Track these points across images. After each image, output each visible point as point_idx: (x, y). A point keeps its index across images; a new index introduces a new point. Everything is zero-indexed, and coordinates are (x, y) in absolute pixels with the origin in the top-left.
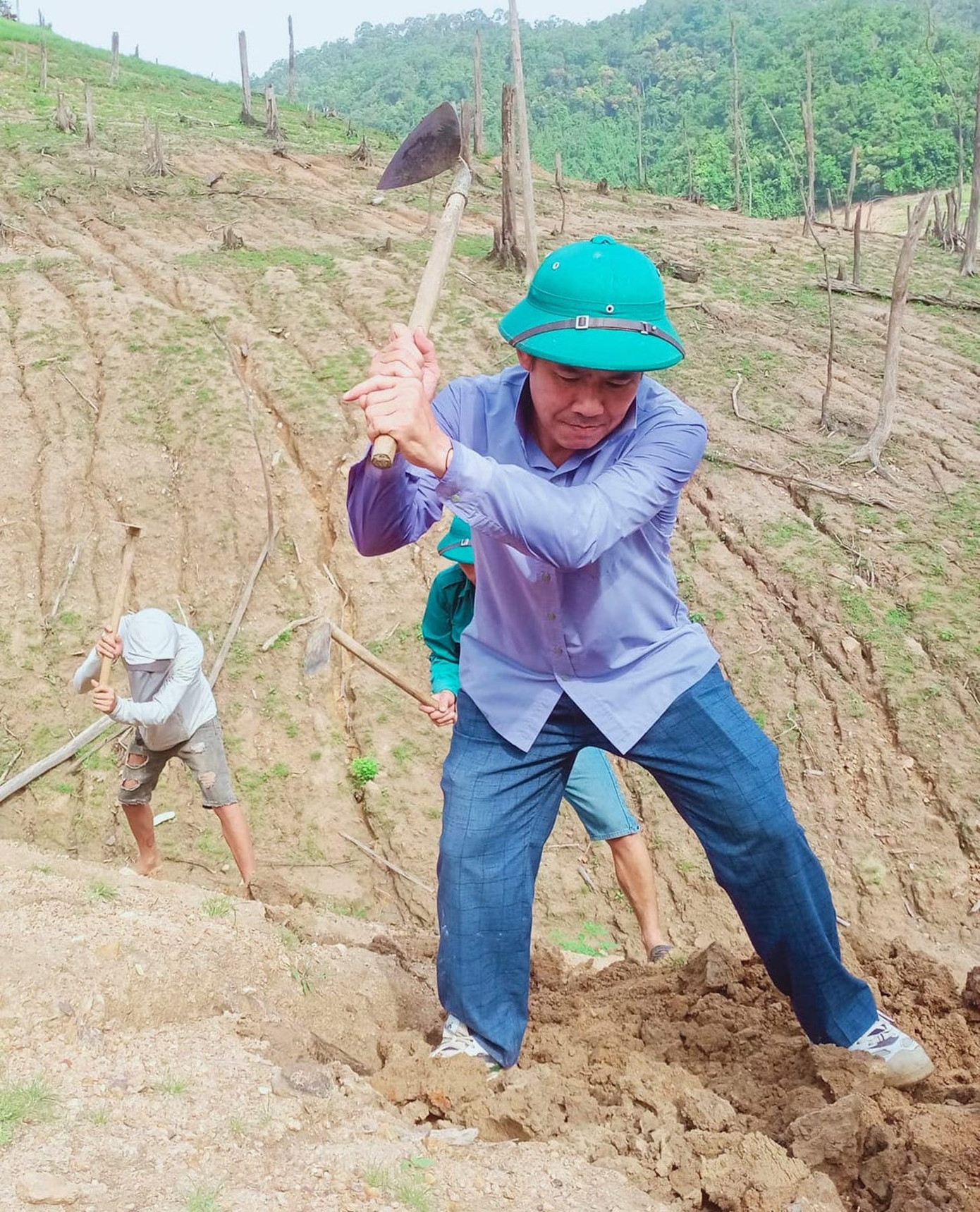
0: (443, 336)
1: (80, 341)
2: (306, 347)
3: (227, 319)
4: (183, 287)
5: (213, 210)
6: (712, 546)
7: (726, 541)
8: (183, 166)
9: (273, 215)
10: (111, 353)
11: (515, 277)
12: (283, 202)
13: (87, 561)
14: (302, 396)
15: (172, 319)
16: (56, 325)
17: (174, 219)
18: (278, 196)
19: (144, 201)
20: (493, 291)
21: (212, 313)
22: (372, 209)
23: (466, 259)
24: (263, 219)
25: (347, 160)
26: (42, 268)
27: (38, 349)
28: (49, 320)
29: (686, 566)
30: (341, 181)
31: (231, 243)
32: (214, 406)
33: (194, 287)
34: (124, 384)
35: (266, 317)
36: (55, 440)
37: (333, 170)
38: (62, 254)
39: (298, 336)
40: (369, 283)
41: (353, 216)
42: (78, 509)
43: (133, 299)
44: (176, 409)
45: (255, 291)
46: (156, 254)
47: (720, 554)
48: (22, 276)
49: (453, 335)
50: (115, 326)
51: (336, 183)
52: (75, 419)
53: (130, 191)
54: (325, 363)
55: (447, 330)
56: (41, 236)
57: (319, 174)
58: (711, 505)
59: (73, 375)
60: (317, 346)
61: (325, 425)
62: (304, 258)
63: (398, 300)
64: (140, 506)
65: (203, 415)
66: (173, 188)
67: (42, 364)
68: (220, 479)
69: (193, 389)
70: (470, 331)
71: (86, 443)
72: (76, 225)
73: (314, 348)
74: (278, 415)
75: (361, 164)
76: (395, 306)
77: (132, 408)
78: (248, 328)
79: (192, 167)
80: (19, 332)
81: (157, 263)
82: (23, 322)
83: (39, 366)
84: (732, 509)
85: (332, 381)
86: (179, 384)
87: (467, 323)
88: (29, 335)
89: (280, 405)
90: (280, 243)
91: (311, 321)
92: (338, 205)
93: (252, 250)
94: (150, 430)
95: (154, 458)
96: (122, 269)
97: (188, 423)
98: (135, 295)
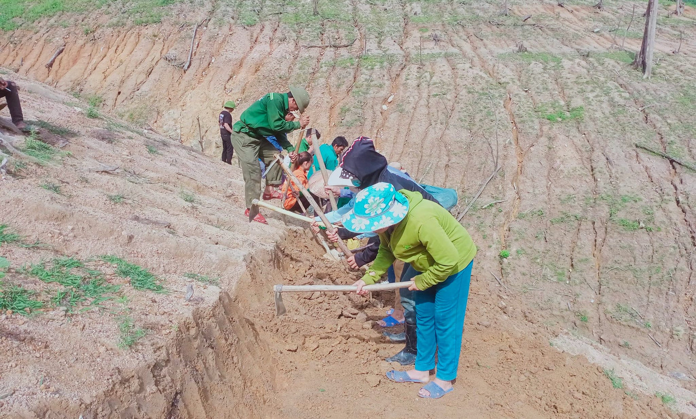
0: (594, 99)
1: (451, 87)
2: (535, 98)
3: (508, 83)
4: (496, 68)
5: (521, 33)
6: (670, 203)
7: (678, 202)
8: (516, 11)
9: (546, 36)
10: (461, 93)
11: (640, 74)
12: (552, 30)
13: (434, 168)
14: (524, 118)
15: (487, 82)
16: (445, 81)
17: (504, 36)
18: (552, 27)
19: (495, 28)
20: (625, 80)
21: (503, 80)
22: (593, 35)
23: (622, 63)
24: (541, 38)
25: (592, 8)
26: (447, 56)
27: (436, 89)
28: (443, 78)
29: (655, 208)
30: (584, 20)
31: (522, 49)
32: (492, 118)
33: (500, 68)
34: (462, 105)
35: (524, 83)
36: (433, 124)
37: (583, 13)
38: (455, 50)
39: (534, 93)
40: (572, 72)
41: (581, 38)
42: (435, 149)
43: (475, 72)
44: (478, 117)
45: (523, 72)
46: (491, 52)
47: (672, 206)
48: (438, 60)
49: (598, 99)
50: (466, 83)
51: (582, 20)
52: (442, 117)
53: (490, 23)
54: (540, 105)
55: (597, 96)
56: (451, 41)
57: (575, 16)
58: (679, 186)
59: (446, 101)
60: (540, 98)
61: (531, 130)
62: (550, 57)
63: (580, 81)
64: (456, 152)
65: (487, 121)
66: (509, 21)
67: (436, 95)
68: (486, 145)
69: (486, 110)
70: (607, 98)
71: (443, 127)
72: (465, 37)
73: (538, 99)
74: (514, 123)
75: (598, 10)
76: (578, 84)
77: (462, 115)
78: (515, 88)
79: (520, 11)
80: (432, 82)
81: (490, 57)
82: (434, 78)
84: (687, 190)
85: (540, 113)
86: (482, 108)
87: (607, 94)
88: (435, 84)
89: (517, 120)
90: (543, 50)
91: (541, 87)
92: (577, 32)
93: (530, 53)
94: (467, 124)
95: (465, 135)
96: (476, 59)
97: (480, 123)
98: (476, 71)
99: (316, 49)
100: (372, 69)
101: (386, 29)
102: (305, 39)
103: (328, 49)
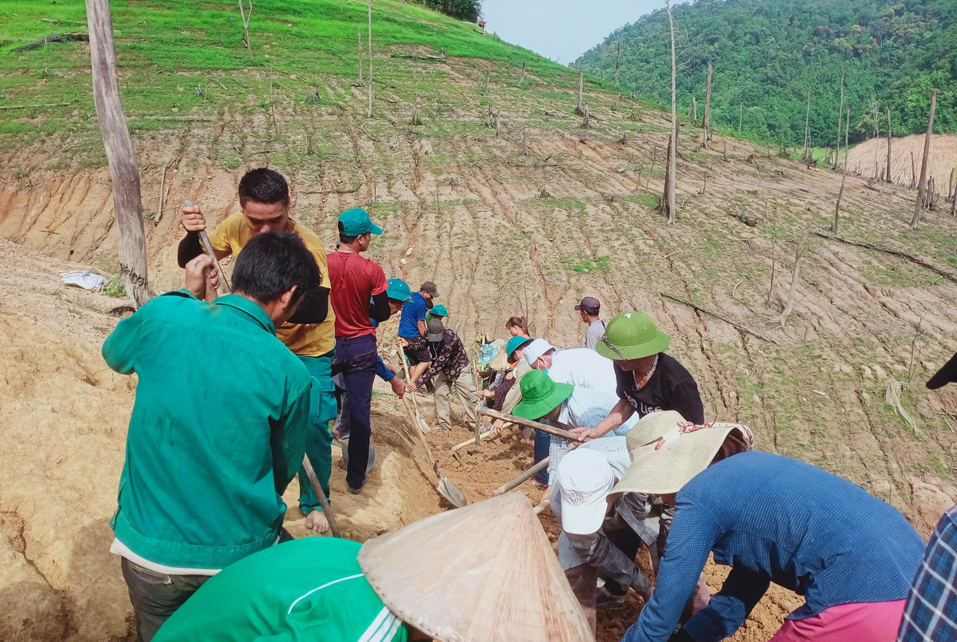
0: (619, 247)
1: (474, 238)
2: (561, 248)
3: (533, 232)
4: (519, 215)
5: (542, 175)
6: (695, 350)
7: (703, 349)
8: (536, 150)
9: (568, 178)
10: (485, 245)
11: (664, 219)
12: (575, 171)
13: (463, 325)
14: (553, 270)
15: (511, 231)
16: (467, 231)
17: (524, 180)
18: (574, 167)
19: (514, 169)
20: (650, 226)
21: (527, 229)
22: (617, 176)
23: (646, 208)
24: (563, 180)
25: (616, 145)
26: (466, 203)
27: (458, 240)
28: (464, 228)
29: (681, 356)
30: (608, 157)
31: (544, 194)
32: (518, 270)
33: (523, 216)
34: (487, 258)
35: (549, 232)
36: (458, 278)
37: (607, 150)
38: (474, 196)
39: (559, 242)
40: (596, 219)
41: (605, 180)
42: (462, 306)
43: (498, 221)
44: (504, 270)
45: (547, 220)
46: (512, 198)
47: (697, 353)
48: (457, 208)
49: (623, 247)
50: (488, 233)
51: (606, 158)
52: (467, 271)
53: (508, 164)
54: (566, 255)
55: (622, 244)
56: (468, 185)
57: (599, 153)
58: (704, 334)
59: (469, 253)
60: (566, 248)
61: (559, 283)
62: (574, 203)
63: (606, 229)
64: (484, 307)
65: (513, 274)
66: (530, 162)
67: (459, 247)
68: (514, 300)
69: (512, 262)
70: (632, 246)
71: (469, 281)
72: (483, 181)
73: (563, 249)
74: (541, 274)
75: (622, 146)
76: (603, 231)
77: (488, 268)
78: (539, 237)
79: (539, 149)
80: (452, 233)
81: (512, 204)
82: (454, 228)
83: (457, 248)
84: (711, 337)
85: (567, 264)
86: (507, 260)
87: (632, 242)
88: (456, 234)
89: (544, 272)
90: (566, 193)
91: (566, 236)
92: (600, 173)
93: (553, 198)
94: (493, 278)
95: (492, 289)
96: (497, 206)
97: (508, 277)
98: (499, 220)
99: (317, 195)
100: (385, 218)
101: (395, 172)
102: (302, 183)
103: (331, 195)
